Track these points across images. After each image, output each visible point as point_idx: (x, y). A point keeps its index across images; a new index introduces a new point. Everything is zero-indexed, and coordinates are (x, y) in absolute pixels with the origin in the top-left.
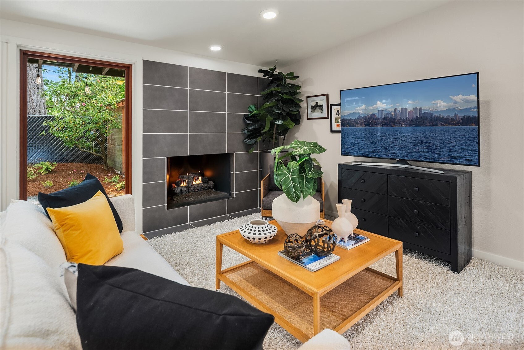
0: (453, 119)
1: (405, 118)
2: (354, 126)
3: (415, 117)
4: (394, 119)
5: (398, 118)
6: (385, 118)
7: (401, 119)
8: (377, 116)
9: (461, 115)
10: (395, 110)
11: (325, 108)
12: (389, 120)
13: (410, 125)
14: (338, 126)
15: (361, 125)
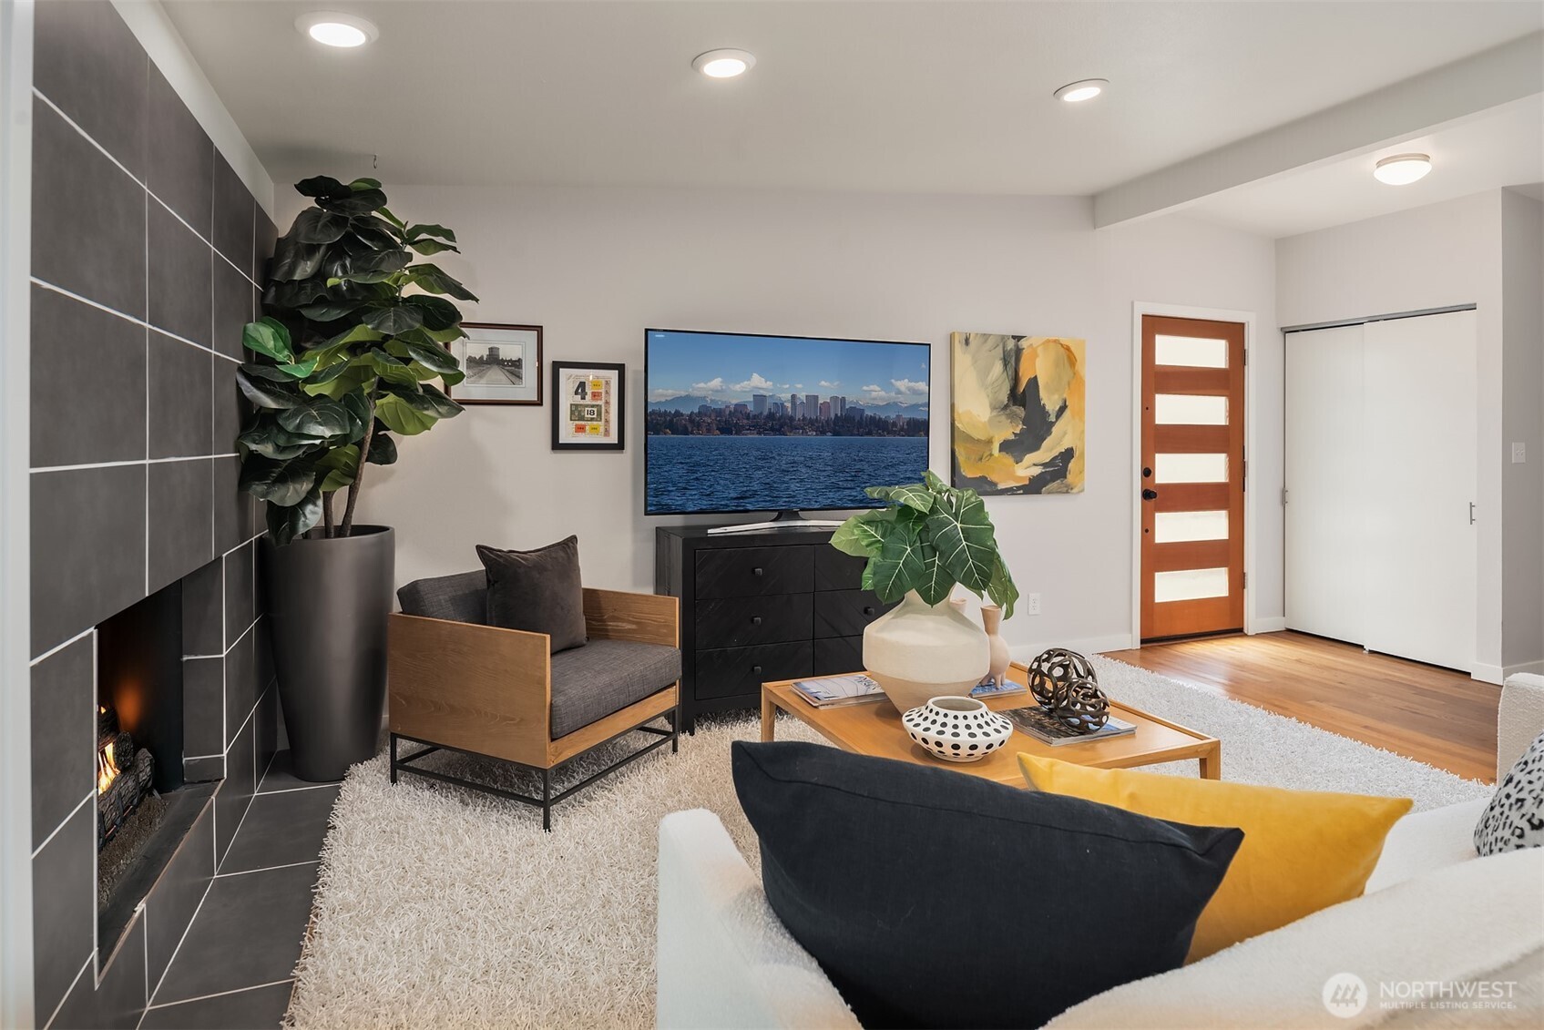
0: (894, 424)
1: (814, 417)
2: (686, 432)
3: (833, 416)
4: (792, 419)
5: (799, 416)
6: (771, 416)
7: (804, 418)
8: (750, 408)
9: (906, 416)
10: (793, 397)
11: (529, 371)
12: (779, 419)
13: (823, 433)
14: (580, 429)
15: (709, 431)
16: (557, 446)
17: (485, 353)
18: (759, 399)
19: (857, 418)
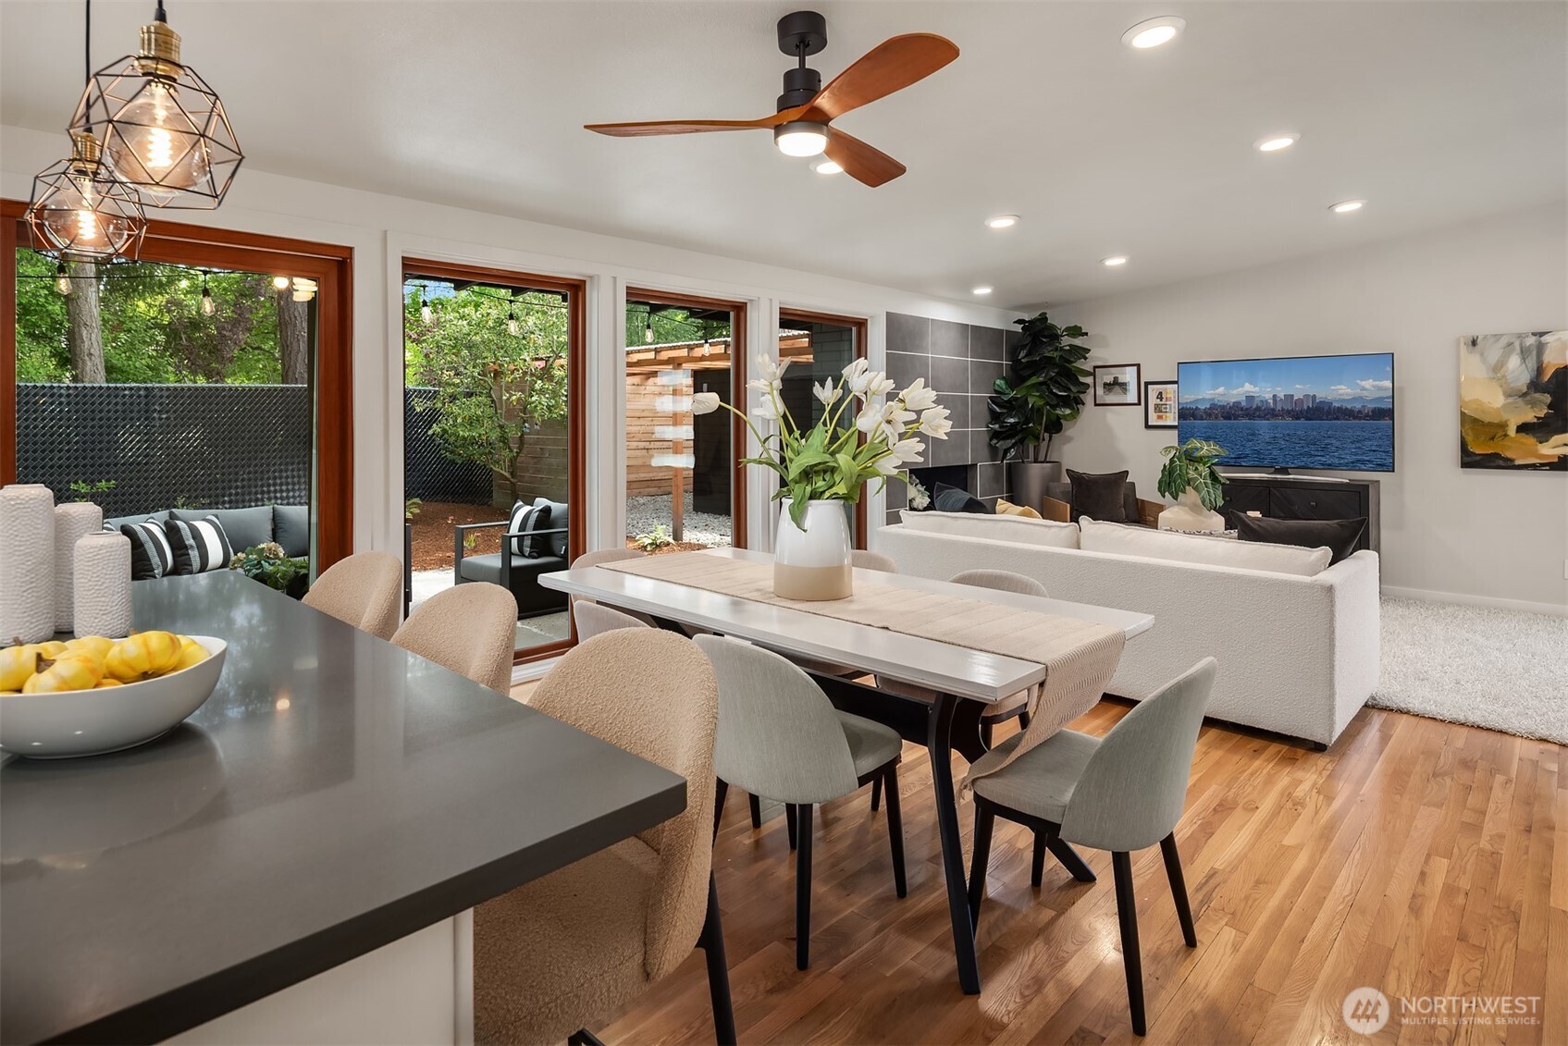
0: (1360, 412)
1: (1290, 408)
2: (1202, 419)
3: (1305, 407)
4: (1273, 410)
5: (1279, 408)
6: (1258, 408)
7: (1283, 410)
8: (1244, 404)
9: (1374, 406)
10: (1274, 396)
11: (1134, 387)
12: (1265, 409)
13: (1298, 418)
14: (1160, 417)
15: (1216, 418)
16: (1148, 426)
17: (1112, 380)
18: (1250, 398)
19: (1326, 408)
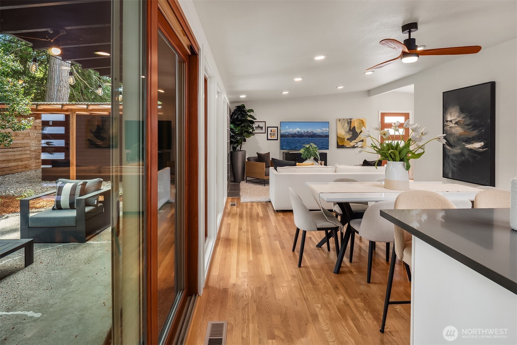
0: (322, 136)
1: (308, 135)
2: (286, 137)
3: (311, 134)
4: (304, 135)
5: (305, 135)
6: (300, 135)
8: (297, 133)
9: (325, 134)
10: (304, 131)
11: (264, 128)
12: (302, 135)
13: (309, 137)
14: (271, 137)
15: (290, 137)
16: (268, 139)
17: (258, 126)
18: (298, 132)
19: (315, 135)
